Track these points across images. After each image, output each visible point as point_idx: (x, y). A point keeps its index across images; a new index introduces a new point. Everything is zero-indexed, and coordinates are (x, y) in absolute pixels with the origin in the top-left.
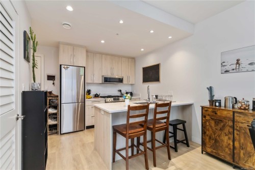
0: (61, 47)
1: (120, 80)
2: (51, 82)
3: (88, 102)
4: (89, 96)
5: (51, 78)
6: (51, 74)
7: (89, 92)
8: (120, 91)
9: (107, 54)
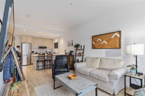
0: (22, 37)
1: (46, 48)
2: (18, 48)
3: (32, 55)
4: (33, 53)
5: (18, 47)
6: (18, 45)
7: (33, 52)
8: (46, 51)
9: (40, 38)
